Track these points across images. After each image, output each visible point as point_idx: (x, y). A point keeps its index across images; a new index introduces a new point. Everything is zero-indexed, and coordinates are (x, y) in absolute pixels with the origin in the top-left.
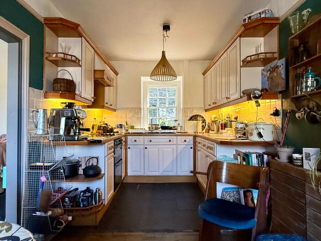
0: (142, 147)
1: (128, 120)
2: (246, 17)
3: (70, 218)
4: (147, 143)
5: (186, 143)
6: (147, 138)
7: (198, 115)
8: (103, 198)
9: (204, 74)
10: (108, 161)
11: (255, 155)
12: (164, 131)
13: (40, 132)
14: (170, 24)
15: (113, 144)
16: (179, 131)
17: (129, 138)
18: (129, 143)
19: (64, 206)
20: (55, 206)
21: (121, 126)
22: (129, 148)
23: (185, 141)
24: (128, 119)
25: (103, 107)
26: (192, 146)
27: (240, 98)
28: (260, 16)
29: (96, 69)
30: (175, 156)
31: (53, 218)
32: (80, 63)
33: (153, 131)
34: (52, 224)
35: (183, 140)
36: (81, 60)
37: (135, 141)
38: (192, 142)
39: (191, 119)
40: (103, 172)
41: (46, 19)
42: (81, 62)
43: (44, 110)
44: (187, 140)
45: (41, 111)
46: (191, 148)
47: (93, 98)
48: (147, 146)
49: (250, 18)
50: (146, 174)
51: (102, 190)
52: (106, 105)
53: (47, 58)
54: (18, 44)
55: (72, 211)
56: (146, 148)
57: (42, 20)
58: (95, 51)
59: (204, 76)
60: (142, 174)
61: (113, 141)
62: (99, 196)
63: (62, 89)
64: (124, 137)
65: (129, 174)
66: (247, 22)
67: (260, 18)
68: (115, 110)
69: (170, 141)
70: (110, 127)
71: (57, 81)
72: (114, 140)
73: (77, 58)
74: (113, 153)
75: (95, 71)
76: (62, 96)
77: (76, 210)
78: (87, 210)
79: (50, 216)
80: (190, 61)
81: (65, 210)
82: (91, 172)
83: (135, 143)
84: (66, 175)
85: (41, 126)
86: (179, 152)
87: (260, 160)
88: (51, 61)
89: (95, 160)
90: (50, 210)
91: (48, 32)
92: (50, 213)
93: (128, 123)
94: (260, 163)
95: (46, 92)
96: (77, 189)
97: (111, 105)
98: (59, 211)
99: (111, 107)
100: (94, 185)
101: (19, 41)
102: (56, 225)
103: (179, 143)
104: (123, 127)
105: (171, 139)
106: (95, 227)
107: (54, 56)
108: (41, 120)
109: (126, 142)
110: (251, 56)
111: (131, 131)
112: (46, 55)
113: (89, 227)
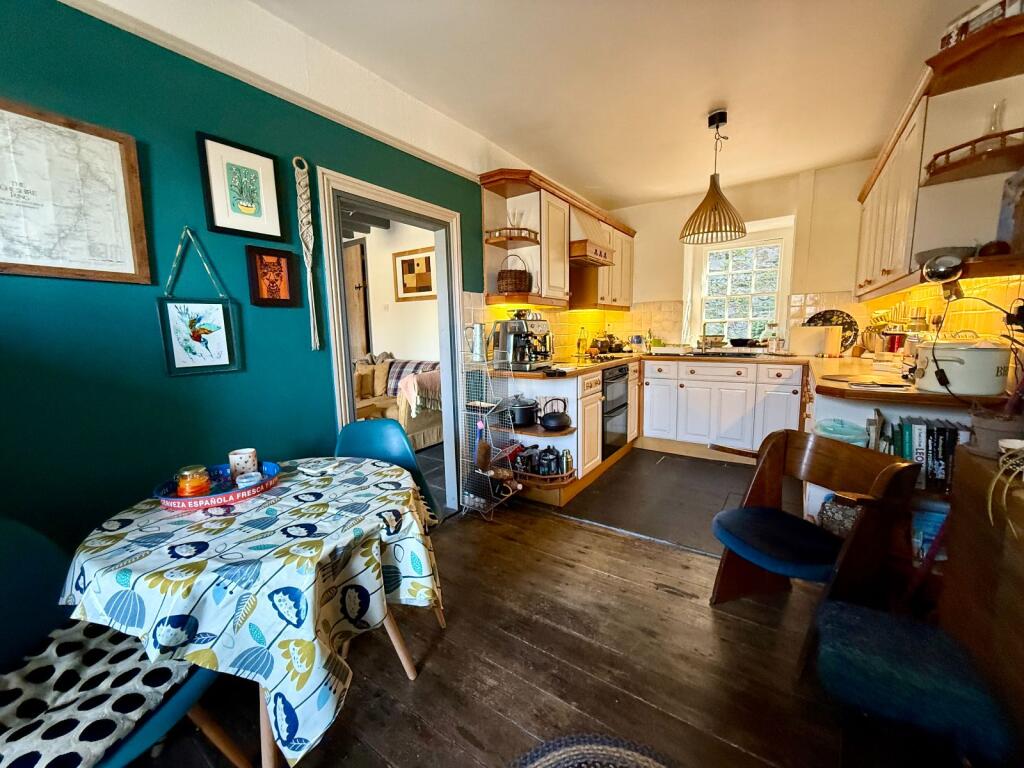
0: (675, 383)
1: (655, 327)
2: (951, 28)
3: (520, 487)
4: (685, 377)
5: (780, 380)
6: (685, 366)
7: (833, 311)
8: (575, 467)
9: (862, 199)
10: (584, 407)
11: (924, 428)
12: (737, 350)
13: (477, 358)
14: (725, 109)
15: (600, 377)
16: (774, 352)
17: (648, 364)
18: (647, 373)
19: (514, 468)
20: (502, 463)
21: (639, 340)
22: (647, 384)
23: (779, 375)
24: (654, 325)
25: (595, 306)
26: (799, 389)
27: (907, 273)
28: (1001, 11)
29: (572, 240)
30: (750, 406)
31: (495, 481)
32: (538, 239)
33: (708, 351)
34: (494, 490)
35: (773, 373)
36: (538, 231)
37: (660, 370)
38: (798, 380)
39: (812, 321)
40: (573, 425)
41: (483, 177)
42: (538, 236)
43: (481, 325)
44: (785, 374)
45: (477, 327)
46: (795, 392)
47: (567, 294)
48: (684, 383)
49: (964, 28)
50: (679, 439)
51: (573, 454)
52: (600, 301)
53: (486, 241)
54: (444, 230)
55: (523, 477)
56: (682, 386)
57: (477, 180)
58: (570, 204)
59: (862, 203)
60: (671, 436)
61: (601, 372)
62: (567, 462)
63: (510, 287)
64: (637, 363)
65: (645, 434)
66: (953, 42)
67: (1000, 19)
68: (628, 309)
69: (739, 374)
70: (617, 342)
71: (503, 275)
72: (603, 371)
73: (530, 231)
74: (600, 394)
75: (571, 244)
76: (509, 299)
77: (530, 478)
78: (546, 480)
79: (491, 478)
80: (818, 171)
81: (515, 474)
82: (552, 423)
83: (661, 375)
84: (517, 422)
85: (477, 350)
86: (760, 399)
87: (941, 441)
88: (494, 244)
89: (561, 404)
90: (492, 469)
91: (487, 195)
92: (491, 473)
93: (654, 334)
94: (940, 449)
95: (488, 295)
96: (536, 447)
97: (615, 300)
98: (506, 473)
99: (614, 304)
100: (561, 443)
101: (445, 225)
102: (499, 491)
103: (763, 378)
104: (643, 341)
105: (743, 371)
106: (559, 509)
107: (497, 234)
108: (478, 341)
109: (641, 372)
110: (947, 152)
111: (655, 350)
112: (485, 236)
113: (549, 506)
